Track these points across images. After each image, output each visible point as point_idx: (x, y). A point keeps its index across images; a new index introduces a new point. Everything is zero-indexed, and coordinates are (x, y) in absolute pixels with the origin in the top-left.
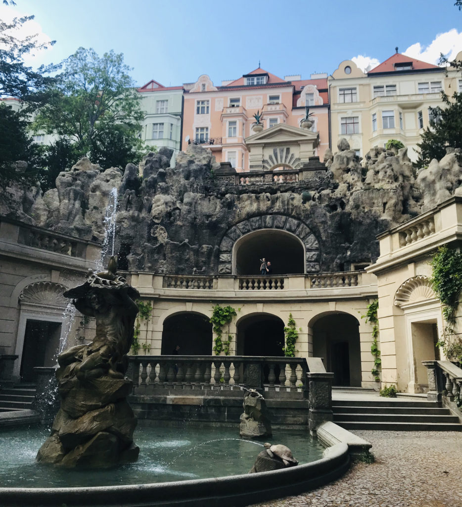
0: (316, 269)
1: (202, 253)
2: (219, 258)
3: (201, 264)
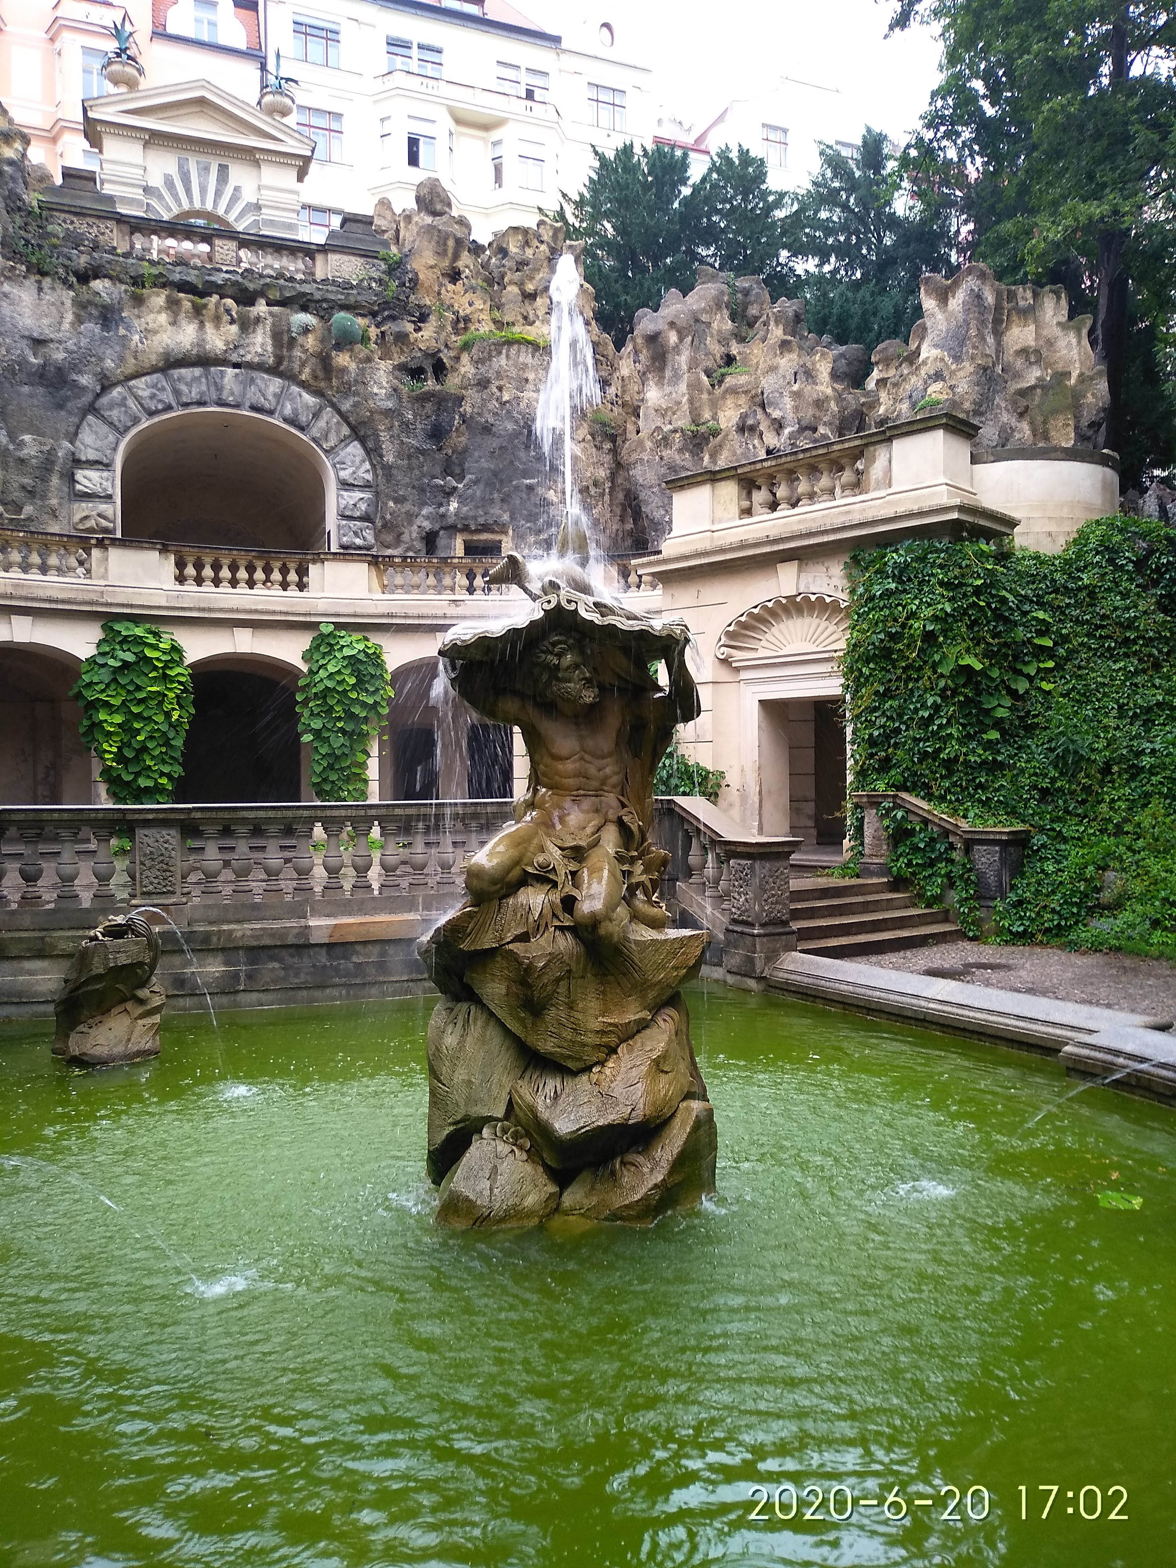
0: (364, 539)
1: (22, 461)
2: (73, 481)
3: (17, 495)
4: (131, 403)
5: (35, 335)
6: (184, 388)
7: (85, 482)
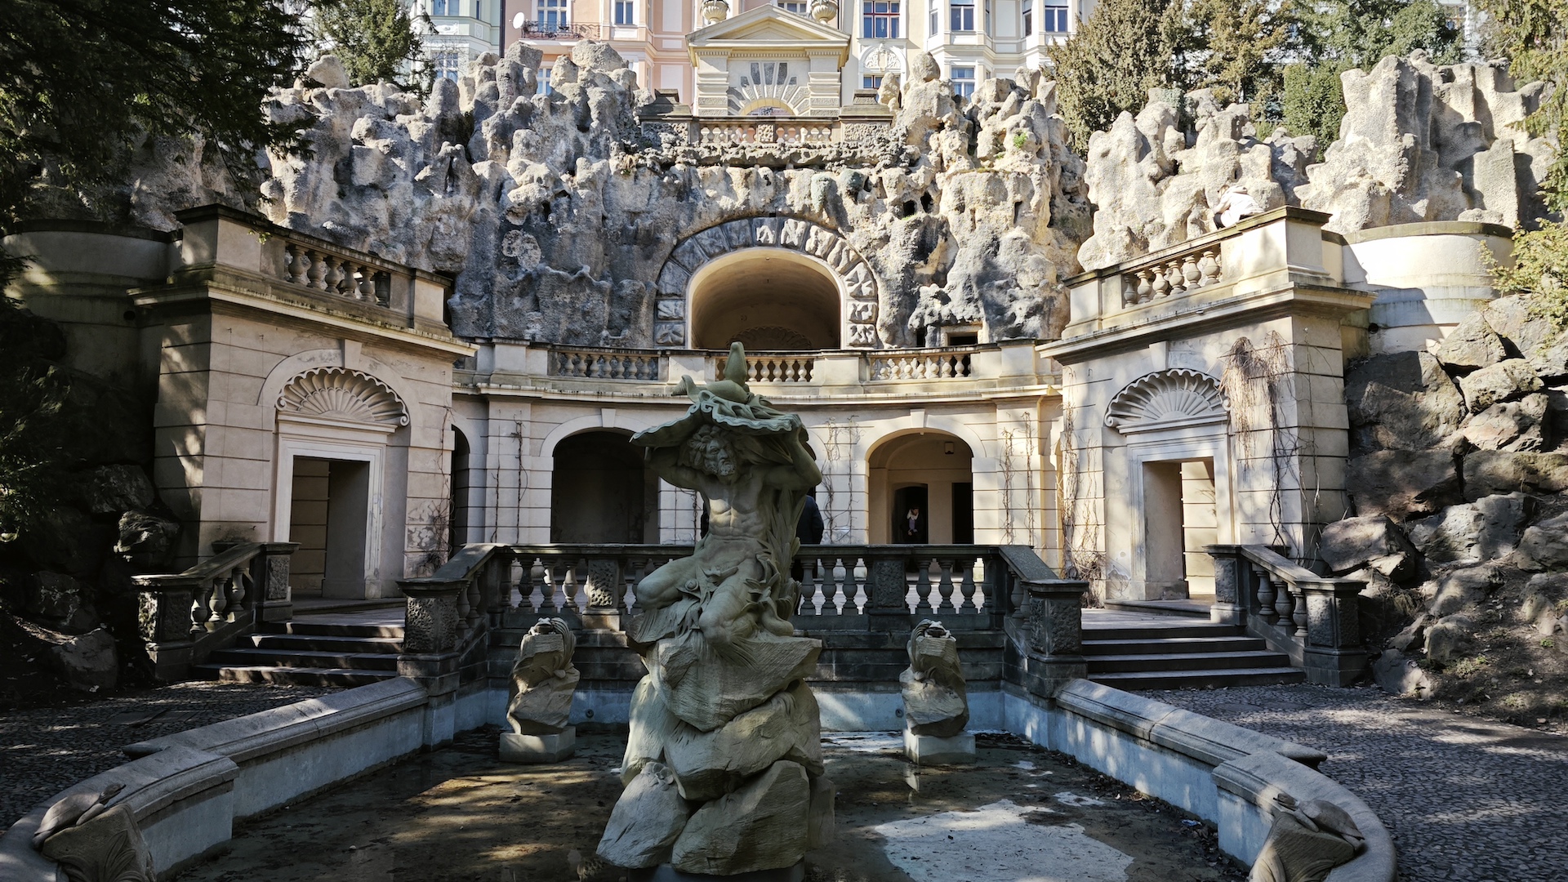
0: (867, 337)
1: (621, 298)
2: (656, 309)
3: (619, 322)
4: (698, 250)
5: (632, 209)
6: (734, 236)
7: (665, 309)
